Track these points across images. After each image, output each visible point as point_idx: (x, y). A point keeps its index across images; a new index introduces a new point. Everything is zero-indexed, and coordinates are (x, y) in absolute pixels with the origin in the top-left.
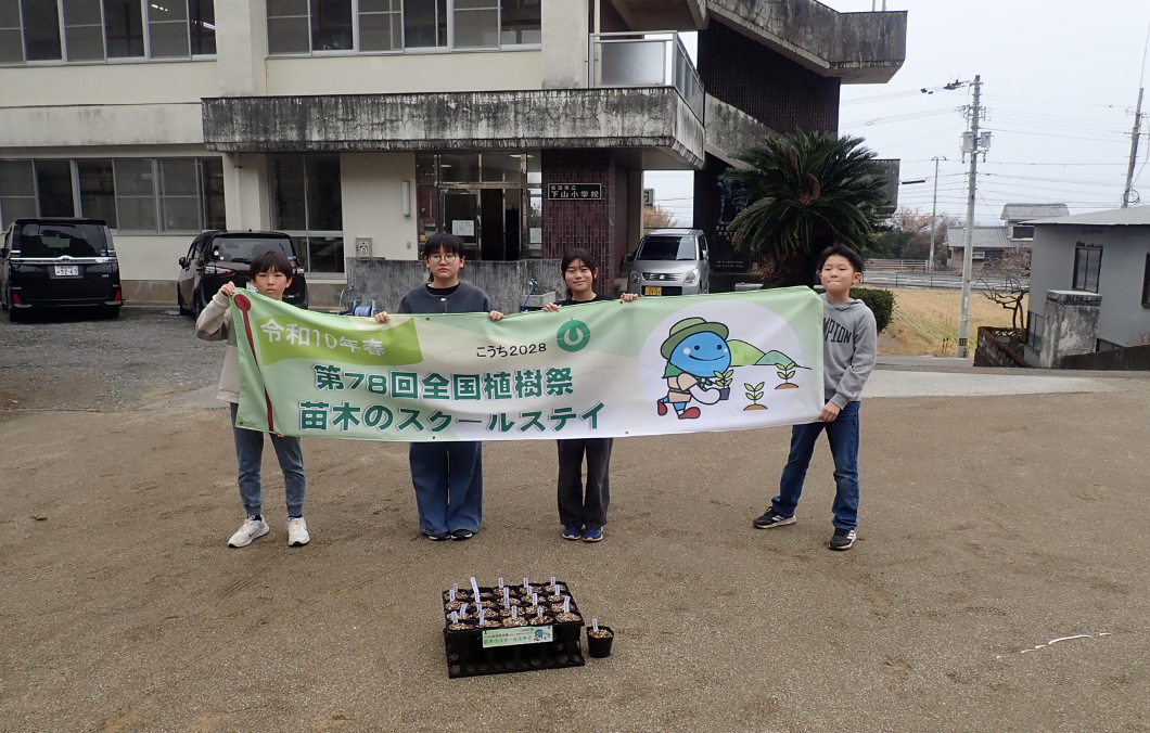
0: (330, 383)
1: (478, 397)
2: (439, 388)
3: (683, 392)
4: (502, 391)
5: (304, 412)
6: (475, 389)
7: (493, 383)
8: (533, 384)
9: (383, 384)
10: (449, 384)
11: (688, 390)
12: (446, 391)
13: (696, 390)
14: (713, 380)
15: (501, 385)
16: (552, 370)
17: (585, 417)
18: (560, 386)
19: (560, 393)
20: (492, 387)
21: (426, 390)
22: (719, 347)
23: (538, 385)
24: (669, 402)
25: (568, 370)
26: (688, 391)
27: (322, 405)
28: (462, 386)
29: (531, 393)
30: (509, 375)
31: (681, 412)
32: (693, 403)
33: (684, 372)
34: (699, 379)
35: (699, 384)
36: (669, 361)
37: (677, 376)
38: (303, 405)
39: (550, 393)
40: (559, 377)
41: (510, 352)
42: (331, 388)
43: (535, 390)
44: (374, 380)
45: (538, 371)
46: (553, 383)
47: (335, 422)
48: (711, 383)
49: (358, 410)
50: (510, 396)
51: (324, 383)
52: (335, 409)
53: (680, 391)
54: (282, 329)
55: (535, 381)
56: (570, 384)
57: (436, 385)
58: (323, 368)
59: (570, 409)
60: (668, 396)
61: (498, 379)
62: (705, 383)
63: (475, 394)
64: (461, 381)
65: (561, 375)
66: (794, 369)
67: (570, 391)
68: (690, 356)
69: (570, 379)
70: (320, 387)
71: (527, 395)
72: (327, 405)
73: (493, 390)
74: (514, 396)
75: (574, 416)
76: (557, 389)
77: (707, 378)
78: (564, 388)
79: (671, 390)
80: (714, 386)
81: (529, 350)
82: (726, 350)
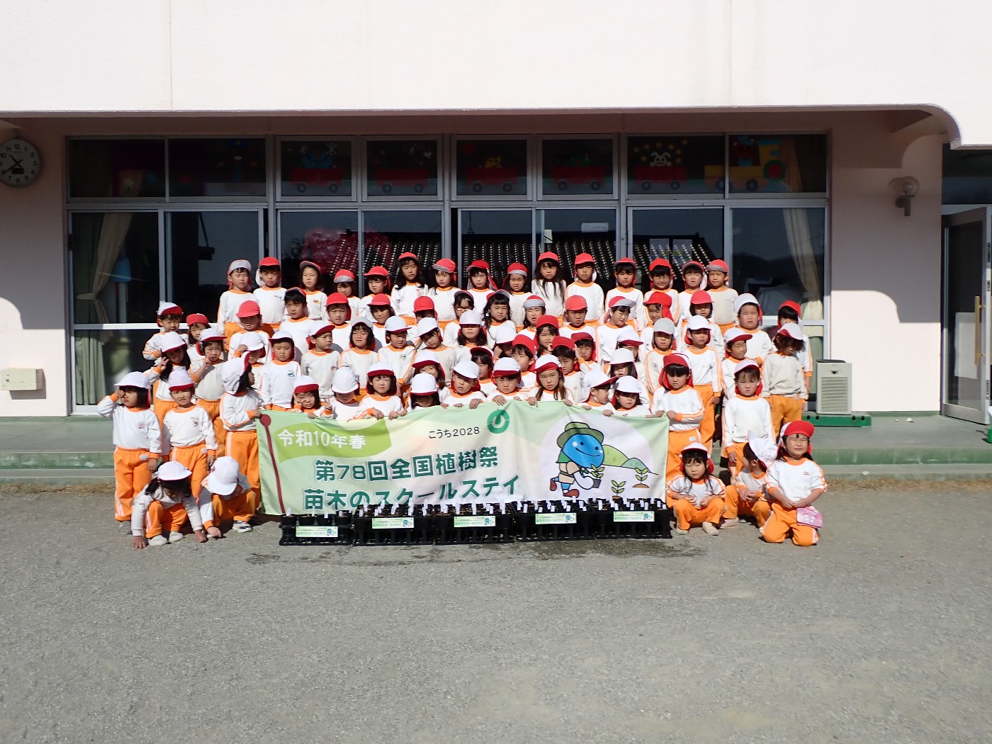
0: (325, 476)
1: (431, 474)
2: (403, 469)
3: (569, 476)
4: (449, 468)
5: (308, 497)
6: (429, 467)
7: (442, 462)
8: (471, 461)
9: (363, 472)
10: (410, 466)
11: (573, 474)
12: (408, 471)
13: (578, 475)
15: (449, 463)
16: (484, 449)
17: (505, 485)
18: (489, 460)
19: (489, 465)
20: (441, 465)
21: (394, 473)
22: (597, 448)
23: (474, 461)
24: (558, 481)
25: (495, 448)
26: (572, 476)
27: (319, 491)
28: (419, 466)
29: (470, 467)
30: (453, 455)
31: (566, 491)
32: (574, 486)
33: (572, 461)
34: (580, 467)
35: (580, 471)
37: (567, 463)
38: (306, 491)
39: (482, 466)
40: (488, 453)
41: (453, 433)
42: (326, 480)
43: (472, 464)
44: (357, 469)
45: (474, 451)
46: (485, 458)
47: (330, 504)
48: (588, 472)
49: (345, 495)
50: (454, 471)
51: (321, 476)
52: (329, 495)
53: (566, 474)
54: (293, 435)
55: (472, 458)
56: (496, 459)
57: (400, 467)
58: (322, 463)
59: (495, 479)
60: (558, 477)
61: (446, 459)
62: (584, 471)
63: (429, 472)
64: (419, 462)
65: (490, 452)
66: (647, 474)
67: (495, 464)
68: (577, 449)
69: (496, 455)
70: (318, 479)
71: (466, 469)
72: (323, 492)
73: (442, 468)
74: (457, 471)
75: (497, 484)
76: (487, 463)
77: (586, 468)
78: (492, 462)
79: (562, 472)
80: (590, 475)
81: (467, 432)
82: (601, 452)
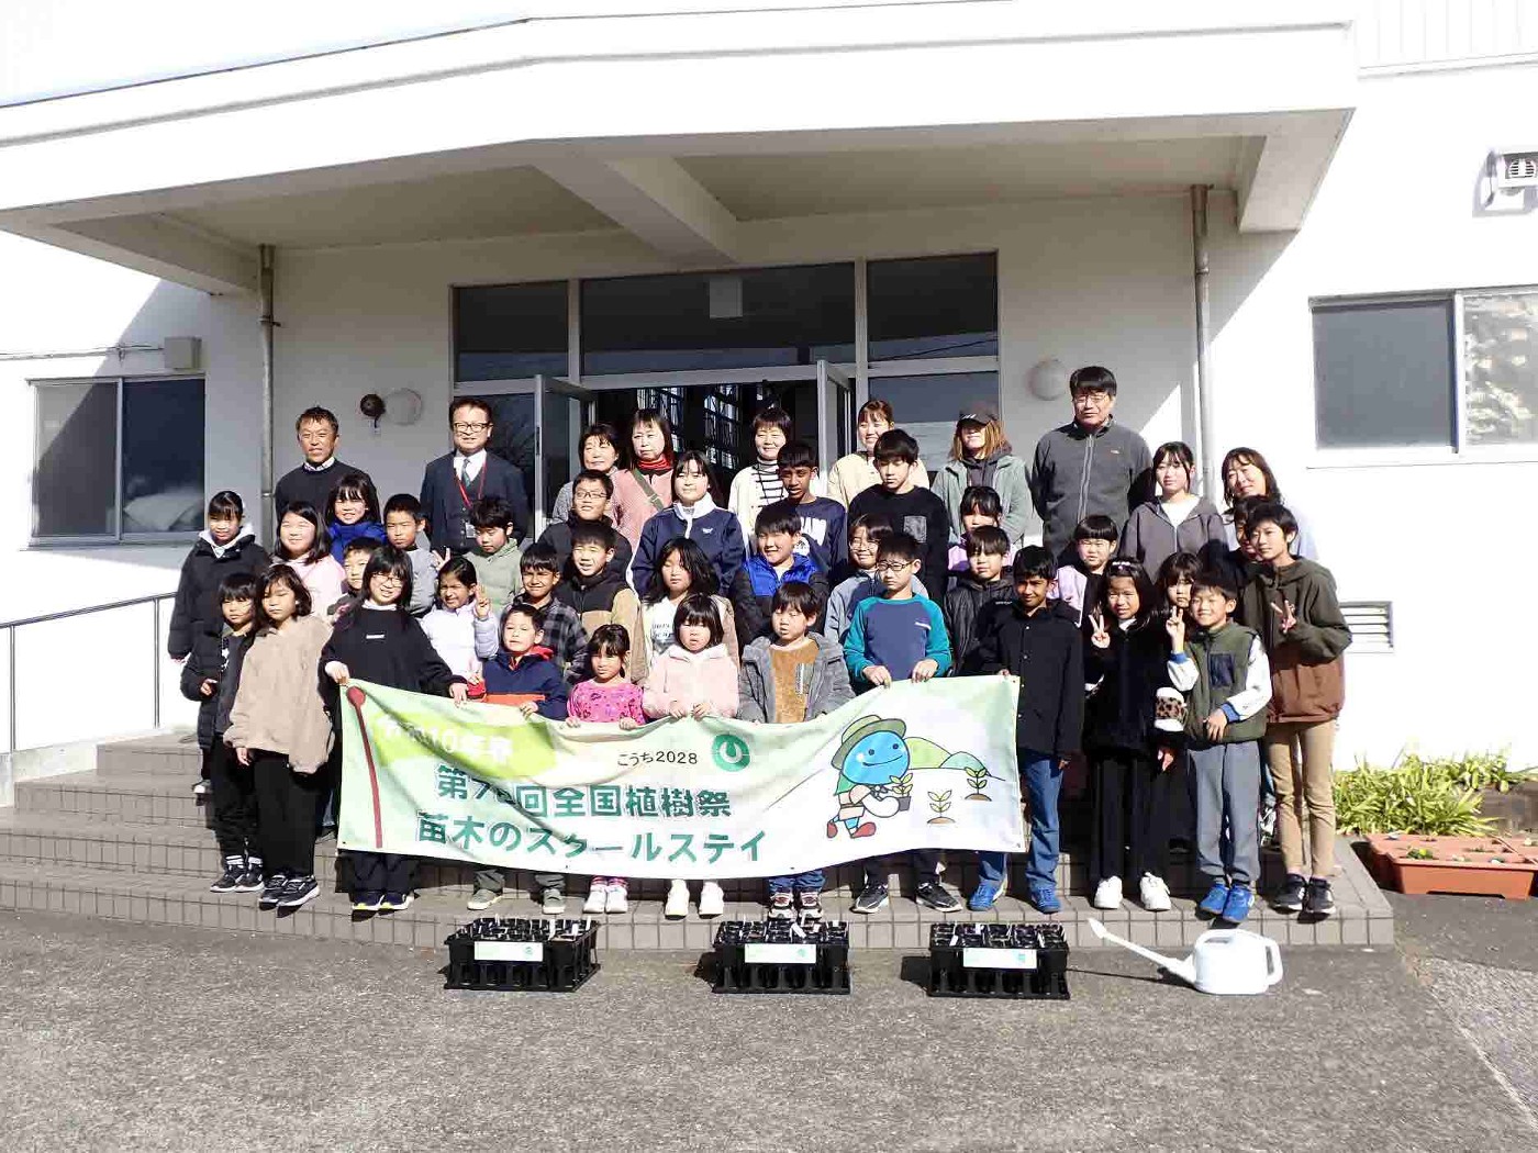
0: (452, 791)
1: (618, 815)
2: (574, 802)
3: (855, 806)
4: (646, 809)
5: (423, 822)
6: (614, 804)
7: (635, 799)
8: (683, 805)
10: (585, 798)
11: (860, 802)
12: (580, 806)
13: (869, 801)
14: (889, 787)
15: (645, 802)
16: (706, 792)
17: (743, 848)
18: (716, 809)
19: (716, 815)
20: (634, 802)
21: (559, 806)
22: (896, 747)
23: (688, 807)
24: (839, 820)
25: (724, 793)
26: (861, 804)
27: (440, 816)
28: (600, 800)
29: (681, 813)
30: (654, 791)
31: (853, 831)
32: (868, 818)
33: (858, 783)
34: (873, 787)
35: (873, 793)
36: (841, 773)
37: (850, 791)
39: (703, 815)
40: (713, 800)
41: (655, 758)
43: (686, 810)
45: (689, 792)
46: (707, 805)
49: (481, 825)
50: (656, 815)
53: (851, 805)
55: (685, 801)
56: (727, 807)
57: (569, 799)
59: (726, 837)
60: (838, 814)
61: (642, 794)
62: (880, 792)
63: (615, 810)
64: (599, 794)
65: (717, 798)
66: (986, 777)
67: (728, 814)
68: (863, 763)
69: (726, 801)
71: (675, 816)
72: (447, 818)
73: (635, 807)
74: (660, 815)
75: (731, 846)
76: (712, 811)
77: (882, 786)
78: (721, 811)
79: (842, 806)
80: (890, 793)
81: (678, 758)
82: (904, 749)
